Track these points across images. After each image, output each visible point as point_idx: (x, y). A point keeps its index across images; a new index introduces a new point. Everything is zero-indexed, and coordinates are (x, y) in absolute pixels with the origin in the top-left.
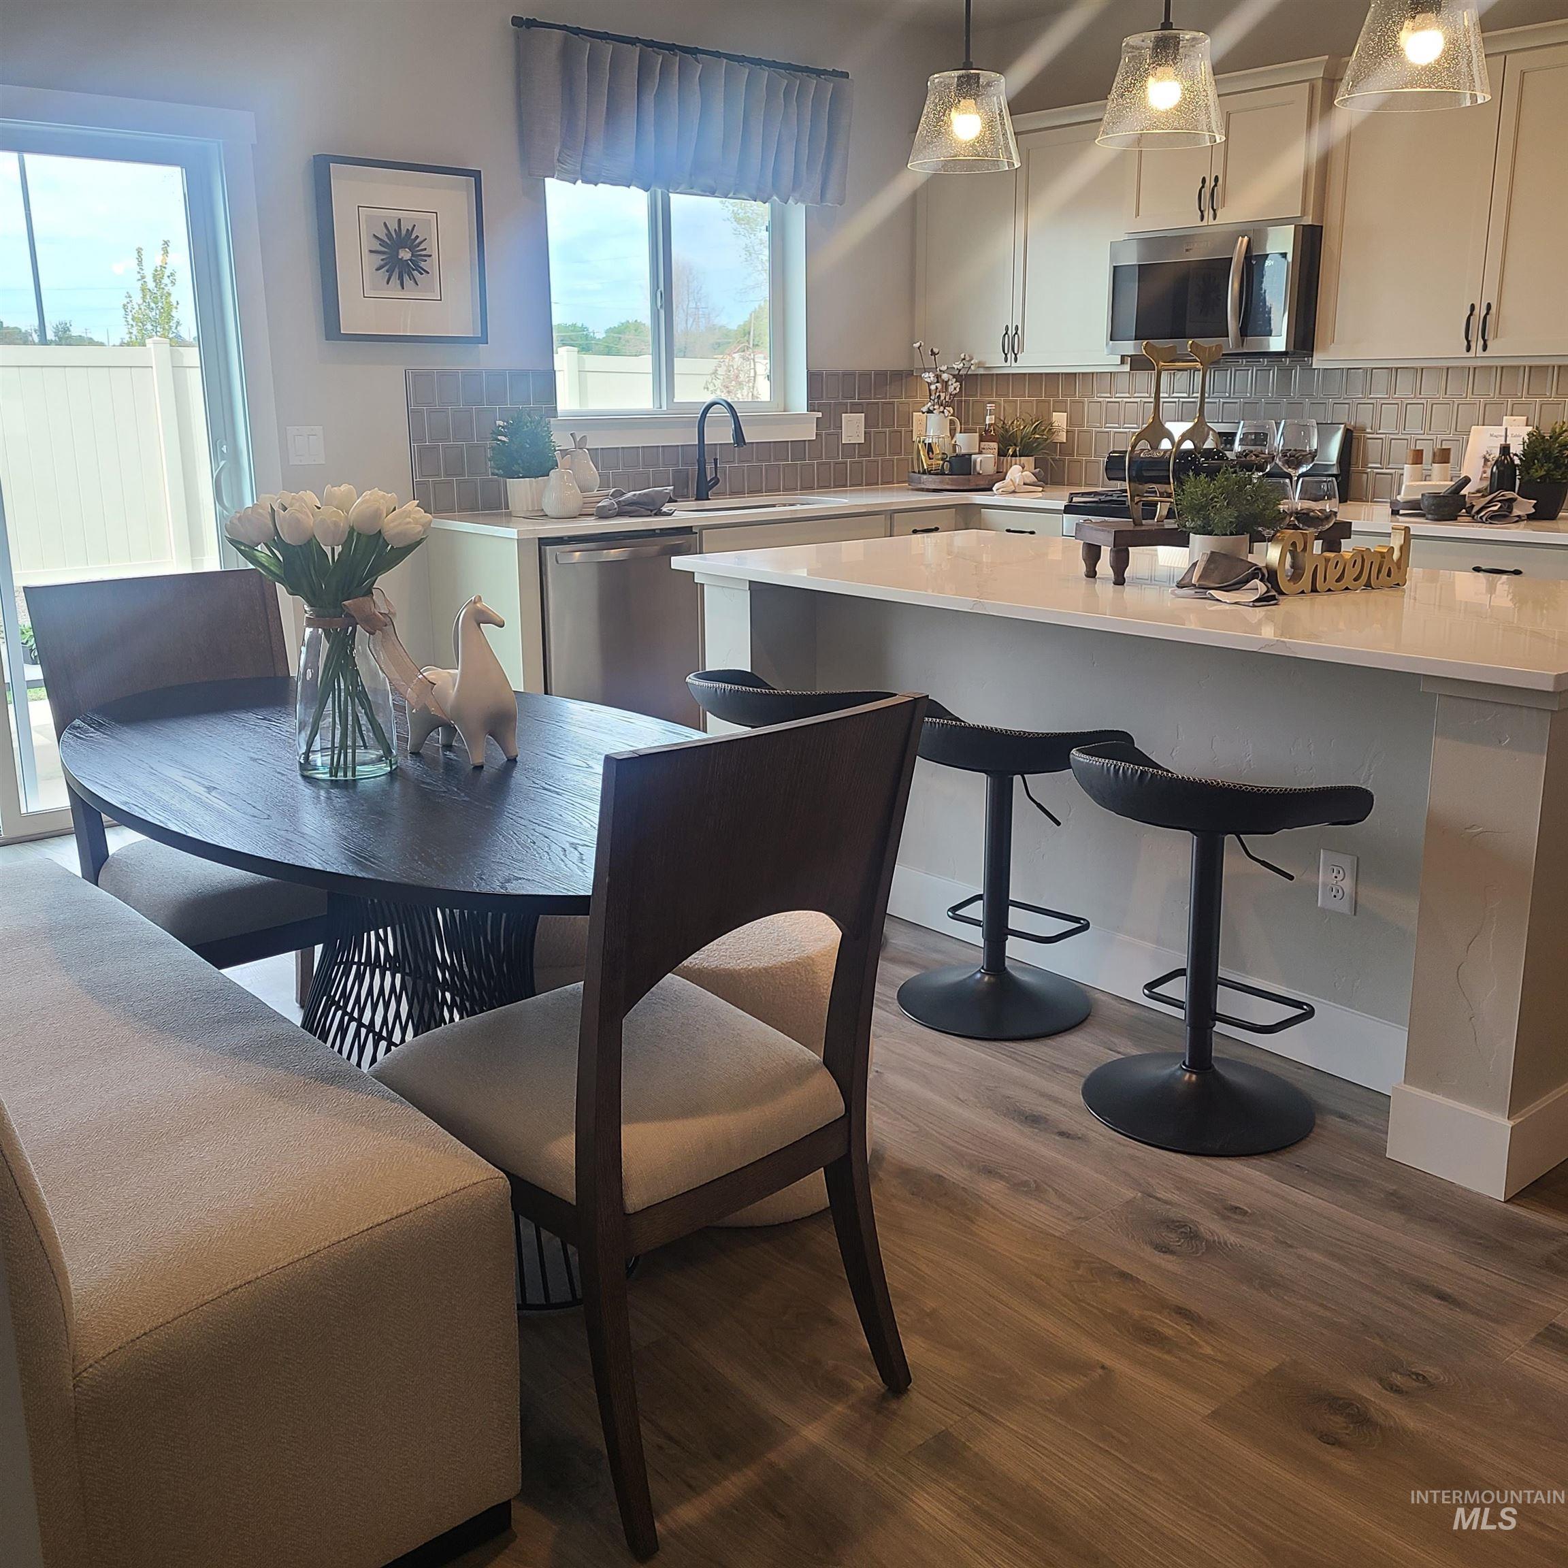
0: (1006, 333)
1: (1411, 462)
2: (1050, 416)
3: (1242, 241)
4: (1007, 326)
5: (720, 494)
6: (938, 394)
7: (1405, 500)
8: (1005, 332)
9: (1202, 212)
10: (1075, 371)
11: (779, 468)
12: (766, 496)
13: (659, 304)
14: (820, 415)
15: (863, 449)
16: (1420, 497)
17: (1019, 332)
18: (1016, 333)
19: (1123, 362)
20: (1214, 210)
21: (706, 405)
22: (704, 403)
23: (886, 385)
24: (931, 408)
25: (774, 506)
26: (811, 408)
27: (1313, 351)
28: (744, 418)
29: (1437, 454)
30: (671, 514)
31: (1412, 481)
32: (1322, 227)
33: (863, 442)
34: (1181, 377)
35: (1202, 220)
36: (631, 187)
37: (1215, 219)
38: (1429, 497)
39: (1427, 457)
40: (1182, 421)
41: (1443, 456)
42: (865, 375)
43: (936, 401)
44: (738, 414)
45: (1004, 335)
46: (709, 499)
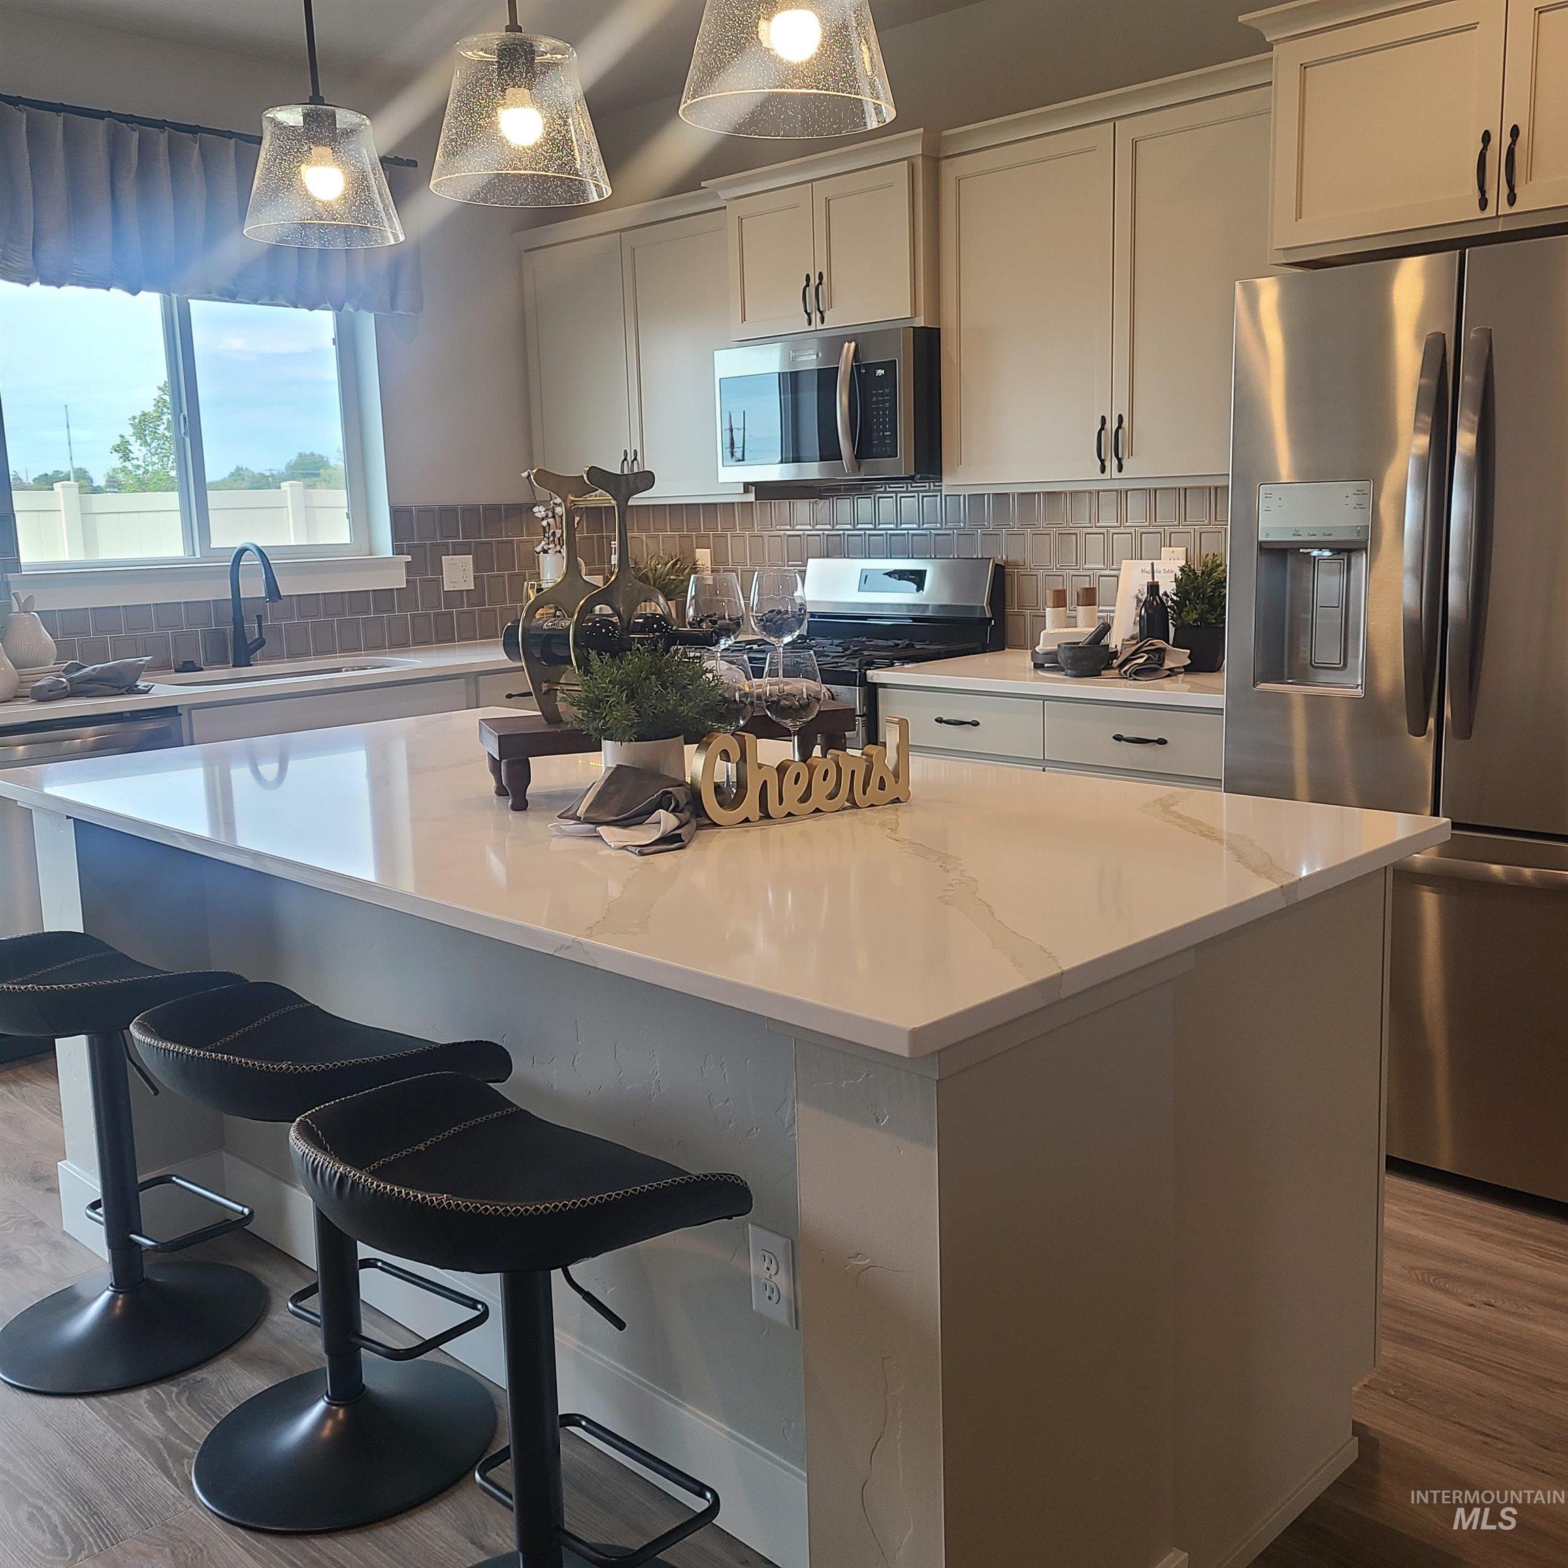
0: (625, 459)
1: (1051, 605)
2: (694, 553)
3: (849, 347)
4: (626, 451)
5: (272, 658)
6: (552, 531)
7: (1044, 651)
8: (623, 458)
9: (808, 314)
10: (697, 502)
11: (358, 624)
12: (340, 657)
13: (183, 431)
14: (409, 558)
15: (474, 596)
16: (1057, 647)
17: (639, 458)
18: (635, 459)
19: (746, 491)
20: (821, 313)
21: (236, 550)
22: (235, 548)
23: (500, 521)
24: (546, 547)
25: (339, 670)
26: (397, 550)
27: (941, 474)
28: (278, 566)
29: (1081, 594)
30: (147, 692)
31: (1055, 628)
32: (939, 329)
33: (473, 588)
34: (823, 507)
35: (810, 324)
36: (112, 289)
37: (823, 323)
38: (1065, 648)
39: (1071, 597)
40: (827, 557)
41: (1089, 597)
42: (471, 510)
43: (551, 539)
44: (271, 562)
45: (623, 462)
46: (251, 665)
